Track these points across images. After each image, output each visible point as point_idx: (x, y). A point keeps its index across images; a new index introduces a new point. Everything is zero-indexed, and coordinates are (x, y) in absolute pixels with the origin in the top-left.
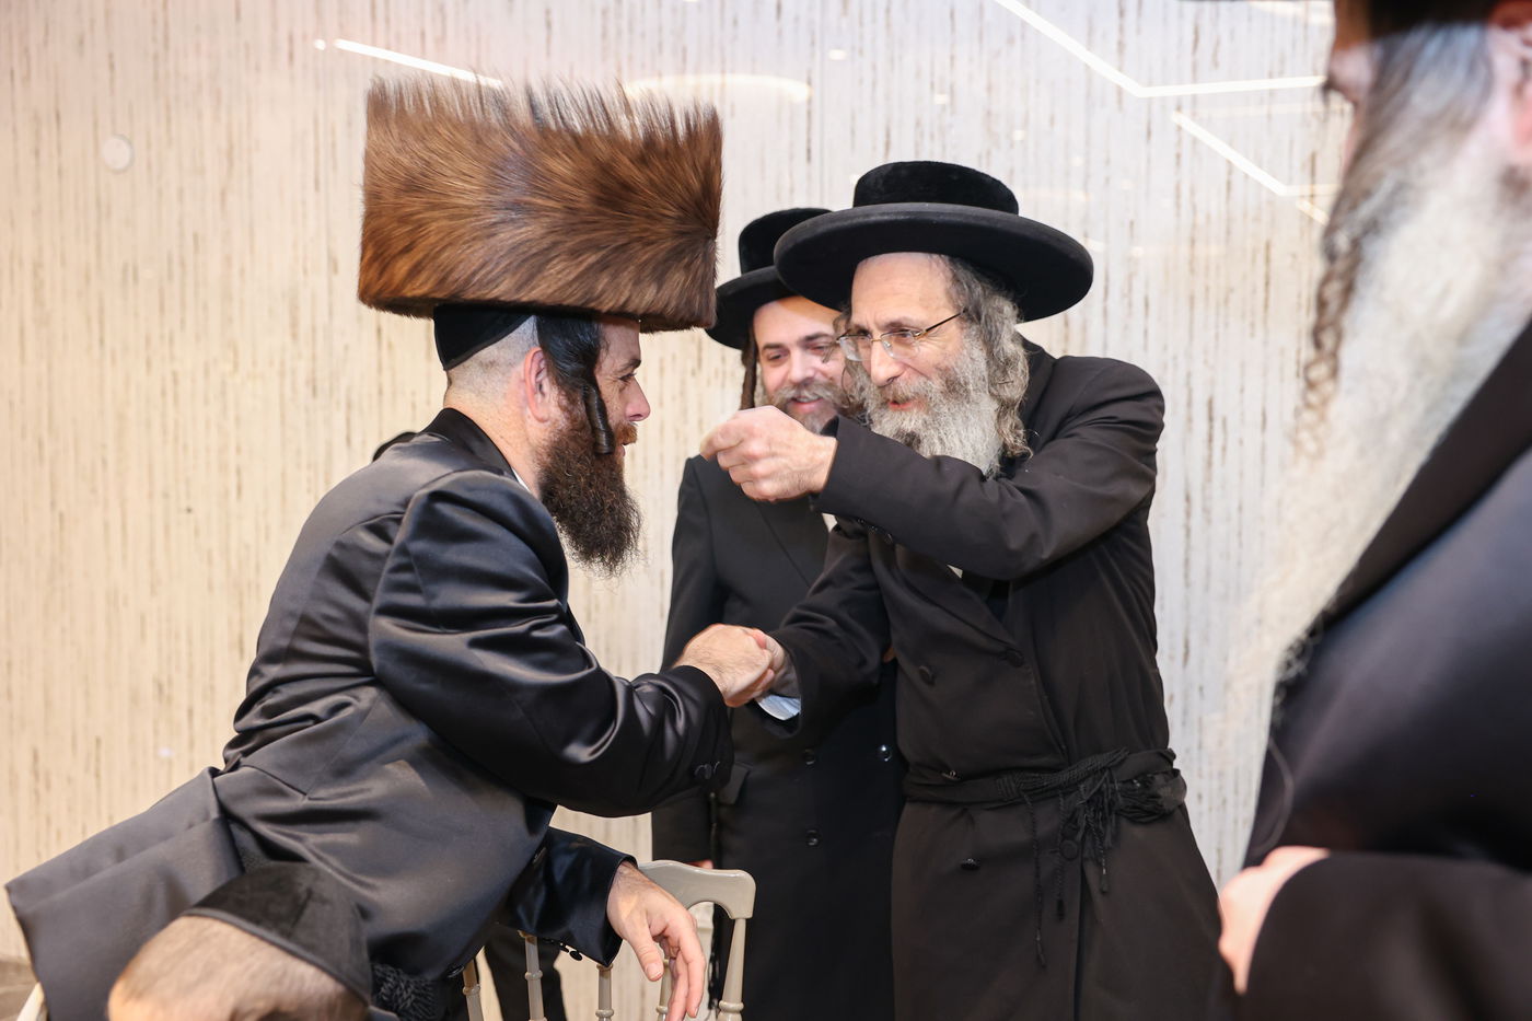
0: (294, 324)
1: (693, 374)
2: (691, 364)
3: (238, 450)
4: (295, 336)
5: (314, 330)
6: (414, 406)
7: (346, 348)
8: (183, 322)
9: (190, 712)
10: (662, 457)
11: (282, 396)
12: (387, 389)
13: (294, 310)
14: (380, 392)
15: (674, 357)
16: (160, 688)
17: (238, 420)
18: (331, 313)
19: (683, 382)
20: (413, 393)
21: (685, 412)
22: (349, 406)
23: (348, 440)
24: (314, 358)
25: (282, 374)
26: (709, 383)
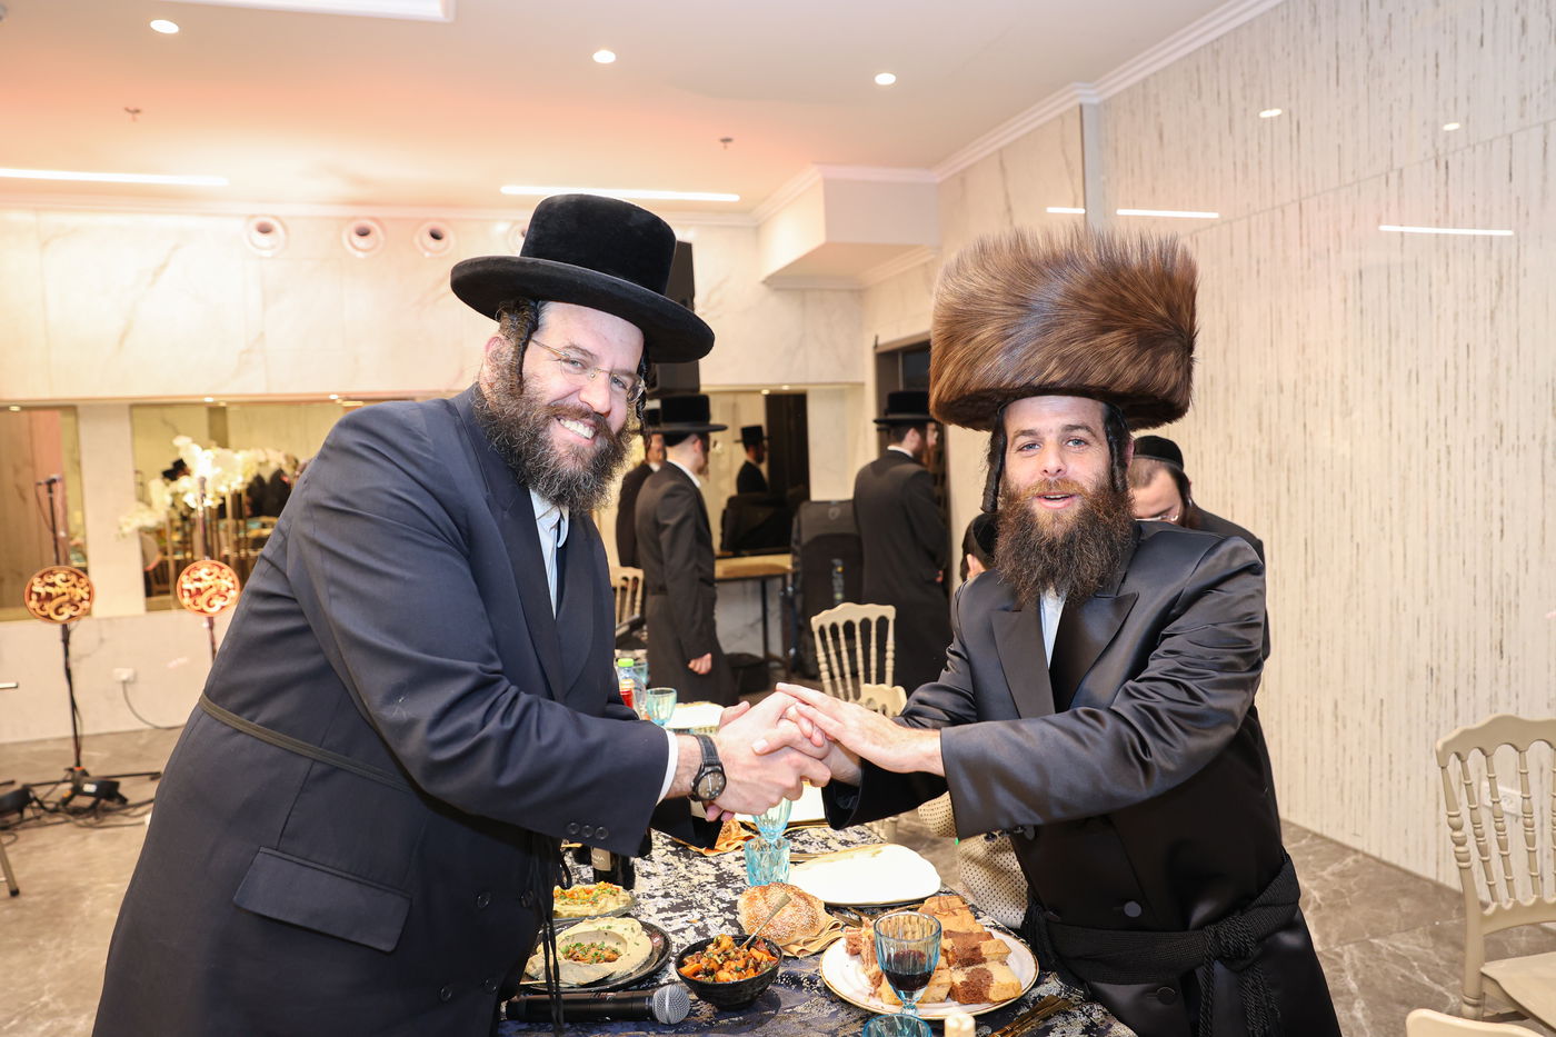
0: (1260, 424)
1: (1497, 447)
2: (1495, 441)
3: (1232, 494)
4: (1260, 430)
5: (1270, 426)
6: (1324, 469)
7: (1287, 436)
8: (1205, 424)
10: (1475, 502)
11: (1254, 464)
12: (1309, 459)
13: (1260, 415)
14: (1305, 461)
15: (1483, 437)
17: (1232, 478)
18: (1279, 417)
19: (1490, 453)
20: (1324, 462)
21: (1490, 472)
22: (1289, 470)
23: (1289, 490)
24: (1270, 442)
25: (1254, 452)
26: (1507, 454)
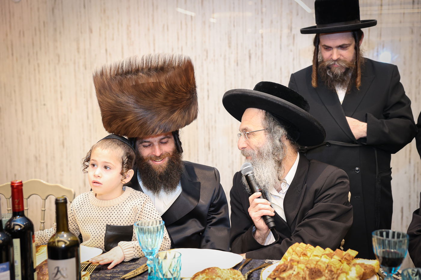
9: (47, 165)
16: (36, 158)
